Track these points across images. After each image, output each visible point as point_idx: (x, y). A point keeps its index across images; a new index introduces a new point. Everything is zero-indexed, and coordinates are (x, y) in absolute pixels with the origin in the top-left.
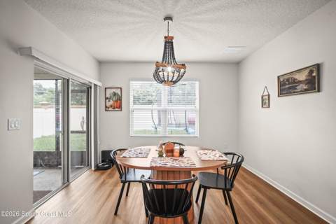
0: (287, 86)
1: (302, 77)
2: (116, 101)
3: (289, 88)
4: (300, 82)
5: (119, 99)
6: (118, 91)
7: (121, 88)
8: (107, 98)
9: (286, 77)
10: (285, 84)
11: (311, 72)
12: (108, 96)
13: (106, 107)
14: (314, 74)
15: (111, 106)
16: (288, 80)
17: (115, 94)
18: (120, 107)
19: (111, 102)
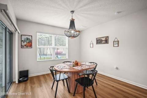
0: (99, 41)
1: (104, 39)
2: (29, 43)
3: (100, 42)
4: (103, 41)
5: (31, 42)
6: (30, 38)
7: (32, 36)
8: (23, 41)
9: (99, 39)
10: (98, 41)
11: (106, 38)
12: (23, 39)
13: (22, 46)
14: (107, 39)
15: (25, 45)
16: (99, 40)
17: (28, 39)
18: (31, 46)
19: (25, 43)
